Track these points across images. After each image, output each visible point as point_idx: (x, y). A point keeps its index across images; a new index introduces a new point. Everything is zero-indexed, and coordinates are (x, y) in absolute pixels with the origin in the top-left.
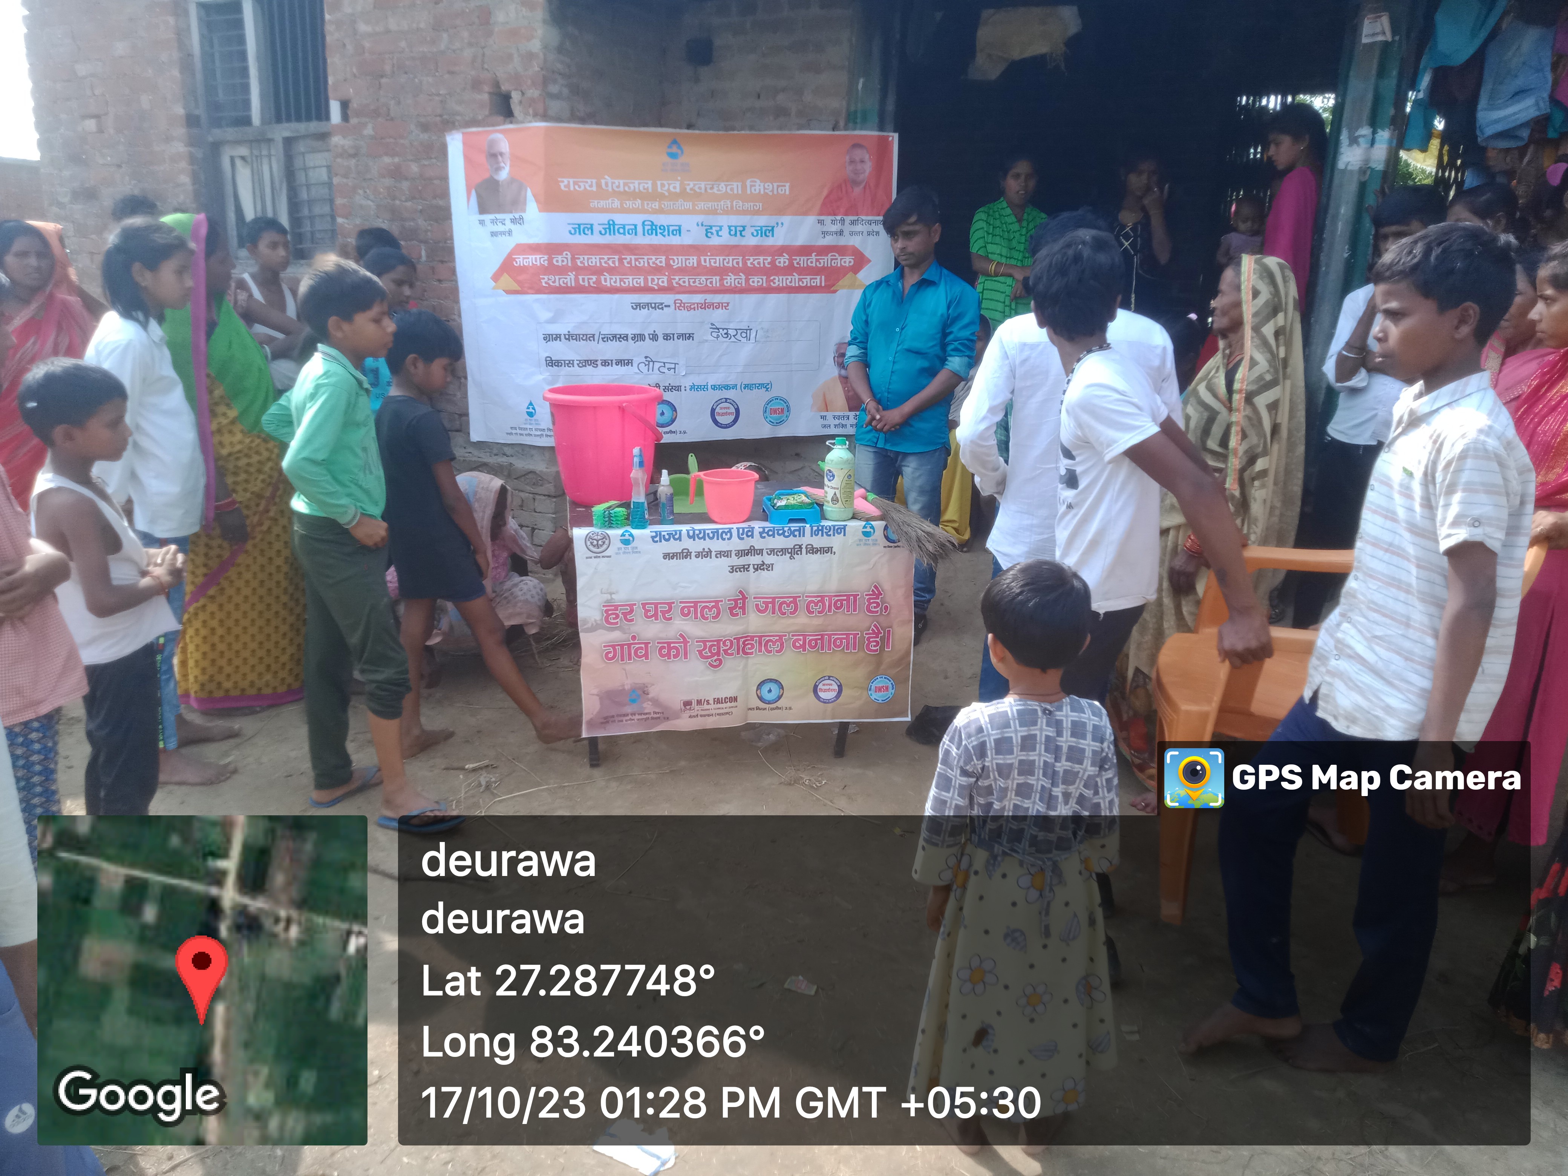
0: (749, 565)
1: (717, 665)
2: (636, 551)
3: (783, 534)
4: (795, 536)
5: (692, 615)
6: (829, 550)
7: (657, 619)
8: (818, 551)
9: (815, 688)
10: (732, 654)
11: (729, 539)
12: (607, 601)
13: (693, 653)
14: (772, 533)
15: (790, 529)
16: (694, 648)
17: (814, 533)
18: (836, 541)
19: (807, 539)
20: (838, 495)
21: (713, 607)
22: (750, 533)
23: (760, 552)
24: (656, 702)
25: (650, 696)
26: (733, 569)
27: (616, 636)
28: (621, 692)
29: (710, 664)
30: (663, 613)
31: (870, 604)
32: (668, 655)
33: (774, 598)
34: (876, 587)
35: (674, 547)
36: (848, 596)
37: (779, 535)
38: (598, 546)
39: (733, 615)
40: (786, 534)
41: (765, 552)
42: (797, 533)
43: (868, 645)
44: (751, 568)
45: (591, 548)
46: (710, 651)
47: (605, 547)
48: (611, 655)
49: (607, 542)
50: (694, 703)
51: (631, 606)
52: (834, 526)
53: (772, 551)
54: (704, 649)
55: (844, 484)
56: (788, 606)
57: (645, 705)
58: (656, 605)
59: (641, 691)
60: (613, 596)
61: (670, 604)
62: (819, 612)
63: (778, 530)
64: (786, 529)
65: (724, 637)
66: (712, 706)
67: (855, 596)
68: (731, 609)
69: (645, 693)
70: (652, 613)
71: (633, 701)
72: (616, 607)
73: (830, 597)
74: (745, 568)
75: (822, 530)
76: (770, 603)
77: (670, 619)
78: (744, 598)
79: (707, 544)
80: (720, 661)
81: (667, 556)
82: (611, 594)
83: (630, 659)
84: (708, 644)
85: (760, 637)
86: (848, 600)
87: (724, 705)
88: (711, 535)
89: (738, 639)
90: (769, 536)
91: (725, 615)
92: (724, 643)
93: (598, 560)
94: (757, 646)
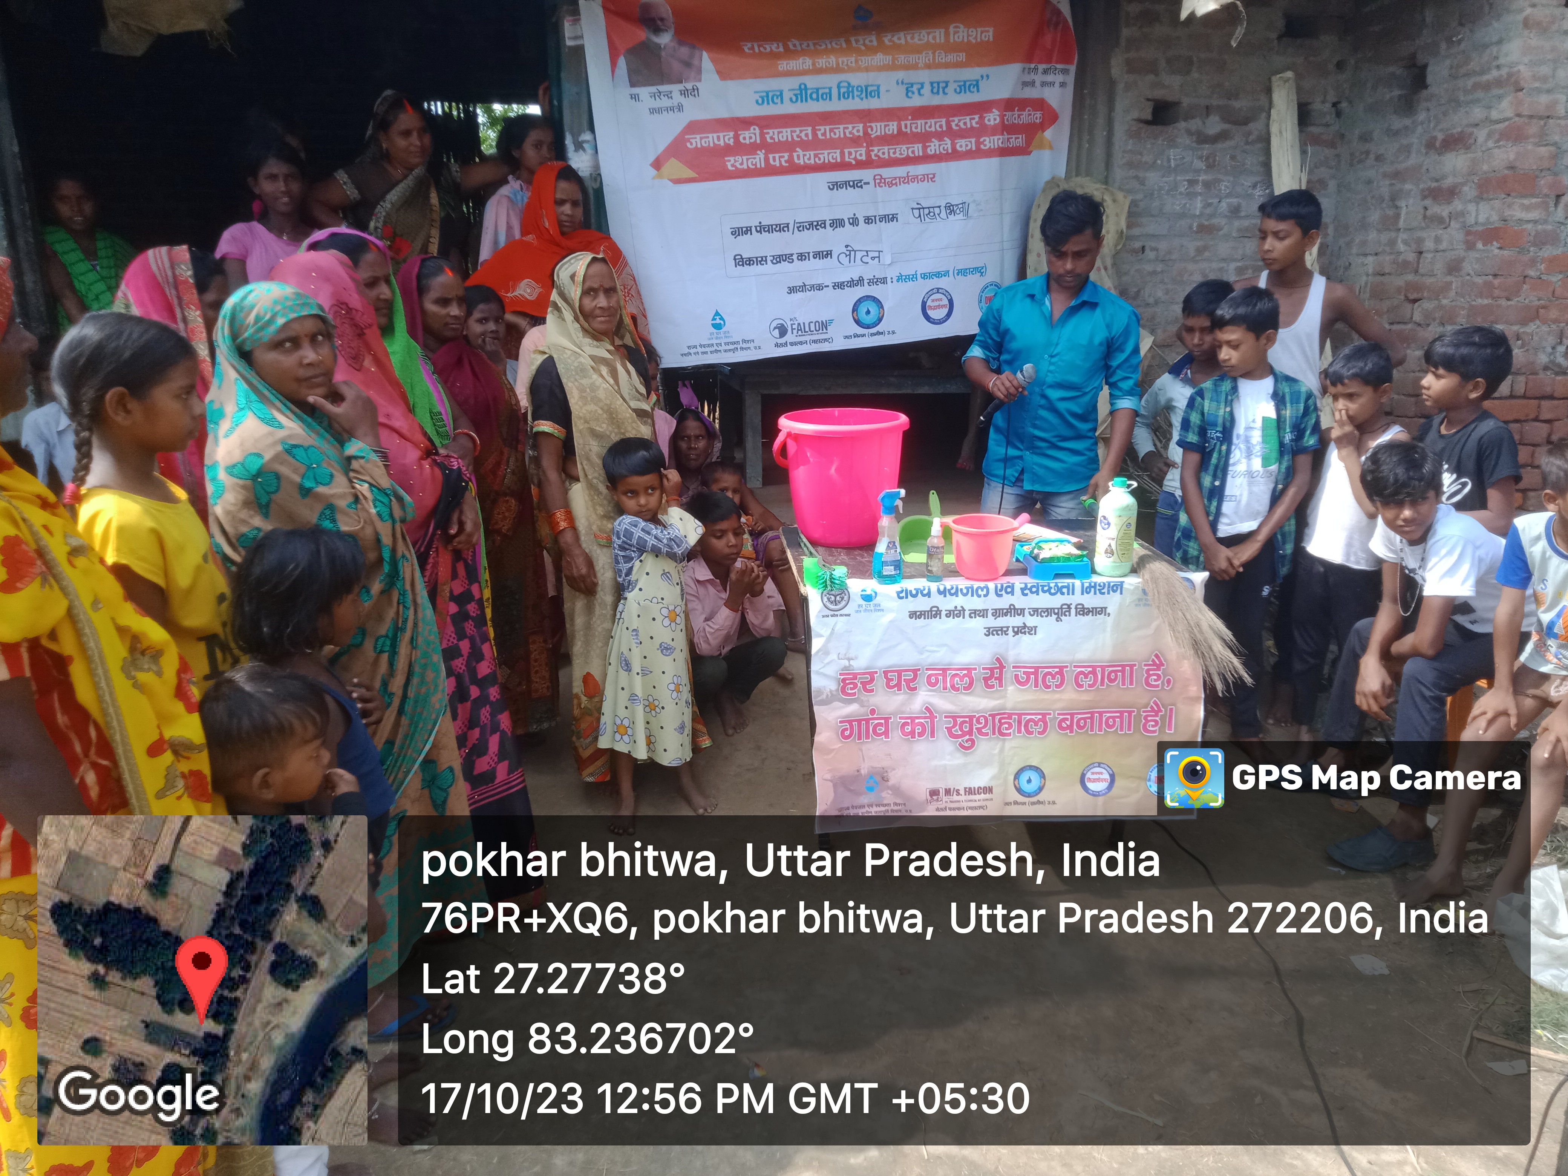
0: (1008, 628)
1: (968, 747)
2: (878, 609)
3: (1049, 591)
4: (1063, 594)
5: (940, 684)
6: (1101, 611)
7: (899, 689)
8: (1089, 611)
9: (1083, 776)
10: (987, 734)
11: (985, 596)
12: (845, 668)
13: (941, 733)
14: (1035, 590)
15: (1056, 585)
16: (943, 725)
17: (1085, 591)
18: (1112, 602)
19: (1077, 599)
20: (1114, 547)
21: (965, 675)
22: (1010, 590)
23: (1021, 612)
24: (896, 790)
25: (890, 783)
26: (990, 632)
27: (852, 709)
28: (857, 777)
29: (960, 745)
30: (908, 682)
31: (1149, 675)
32: (912, 734)
33: (1037, 668)
34: (1157, 656)
35: (923, 604)
36: (1123, 666)
37: (1044, 592)
38: (836, 603)
39: (988, 686)
40: (1053, 591)
41: (1026, 612)
42: (1065, 590)
43: (1145, 725)
44: (1010, 632)
45: (828, 604)
46: (961, 729)
47: (843, 603)
48: (847, 733)
49: (846, 598)
50: (942, 792)
51: (872, 674)
52: (1109, 583)
53: (1036, 612)
54: (955, 725)
55: (1121, 534)
56: (1053, 678)
57: (884, 794)
58: (899, 673)
59: (881, 777)
60: (852, 662)
61: (915, 672)
62: (1090, 686)
63: (1043, 586)
64: (1052, 585)
65: (978, 712)
66: (962, 798)
67: (1132, 666)
68: (986, 680)
69: (885, 779)
70: (895, 682)
71: (871, 789)
72: (855, 677)
73: (1103, 668)
74: (1003, 631)
75: (1095, 587)
76: (1032, 673)
77: (915, 689)
78: (1002, 667)
79: (959, 601)
80: (973, 741)
81: (914, 615)
82: (849, 659)
83: (867, 738)
84: (959, 720)
85: (1020, 715)
86: (1123, 671)
87: (977, 797)
88: (965, 591)
89: (993, 716)
90: (1032, 592)
91: (979, 686)
92: (978, 722)
93: (835, 618)
94: (1015, 725)
